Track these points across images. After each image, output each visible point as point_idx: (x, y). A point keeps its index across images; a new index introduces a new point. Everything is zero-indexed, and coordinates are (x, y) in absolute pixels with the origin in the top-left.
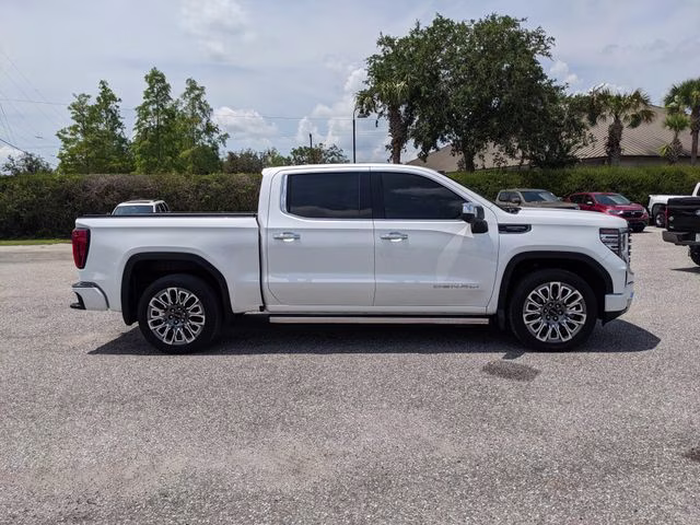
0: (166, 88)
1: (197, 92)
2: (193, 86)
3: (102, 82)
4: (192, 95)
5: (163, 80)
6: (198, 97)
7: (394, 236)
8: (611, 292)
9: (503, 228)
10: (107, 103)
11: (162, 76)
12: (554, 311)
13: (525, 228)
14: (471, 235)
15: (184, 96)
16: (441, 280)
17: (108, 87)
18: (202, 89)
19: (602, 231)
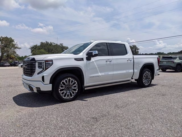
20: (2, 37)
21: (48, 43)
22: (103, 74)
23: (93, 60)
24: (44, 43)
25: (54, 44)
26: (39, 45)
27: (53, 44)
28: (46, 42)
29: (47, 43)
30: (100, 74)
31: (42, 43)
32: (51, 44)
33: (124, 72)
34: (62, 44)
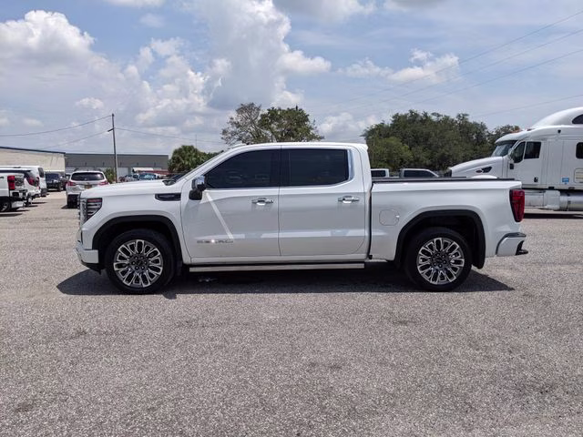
20: (280, 110)
21: (417, 115)
22: (242, 236)
23: (210, 199)
24: (405, 116)
25: (439, 116)
26: (390, 122)
27: (434, 118)
28: (411, 112)
29: (414, 115)
30: (231, 236)
31: (397, 118)
32: (426, 120)
33: (327, 233)
34: (463, 117)
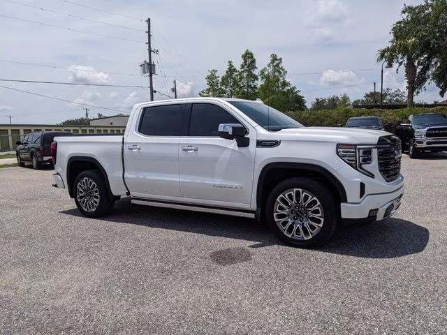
0: (254, 61)
1: (278, 62)
2: (274, 58)
3: (229, 62)
4: (275, 64)
5: (252, 57)
6: (278, 65)
7: (189, 148)
8: (345, 201)
9: (260, 144)
10: (232, 74)
11: (251, 54)
12: (299, 213)
13: (275, 143)
14: (237, 148)
15: (269, 65)
16: (218, 182)
17: (233, 64)
18: (281, 59)
19: (339, 146)
